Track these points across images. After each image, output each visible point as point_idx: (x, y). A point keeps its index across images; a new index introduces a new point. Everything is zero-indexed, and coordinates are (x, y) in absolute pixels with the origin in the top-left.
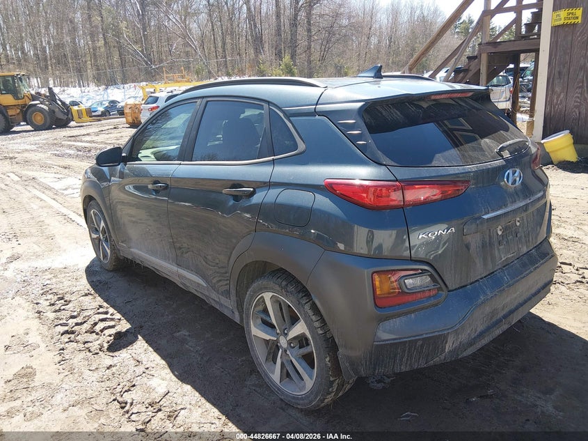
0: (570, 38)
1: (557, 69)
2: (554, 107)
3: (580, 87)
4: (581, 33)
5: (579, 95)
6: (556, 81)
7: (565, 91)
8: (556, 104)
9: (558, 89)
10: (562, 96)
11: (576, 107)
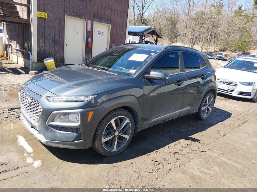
0: (44, 23)
1: (40, 34)
2: (40, 49)
3: (49, 42)
4: (48, 22)
5: (49, 45)
6: (40, 38)
7: (44, 43)
8: (41, 47)
9: (41, 42)
10: (43, 45)
11: (48, 49)
